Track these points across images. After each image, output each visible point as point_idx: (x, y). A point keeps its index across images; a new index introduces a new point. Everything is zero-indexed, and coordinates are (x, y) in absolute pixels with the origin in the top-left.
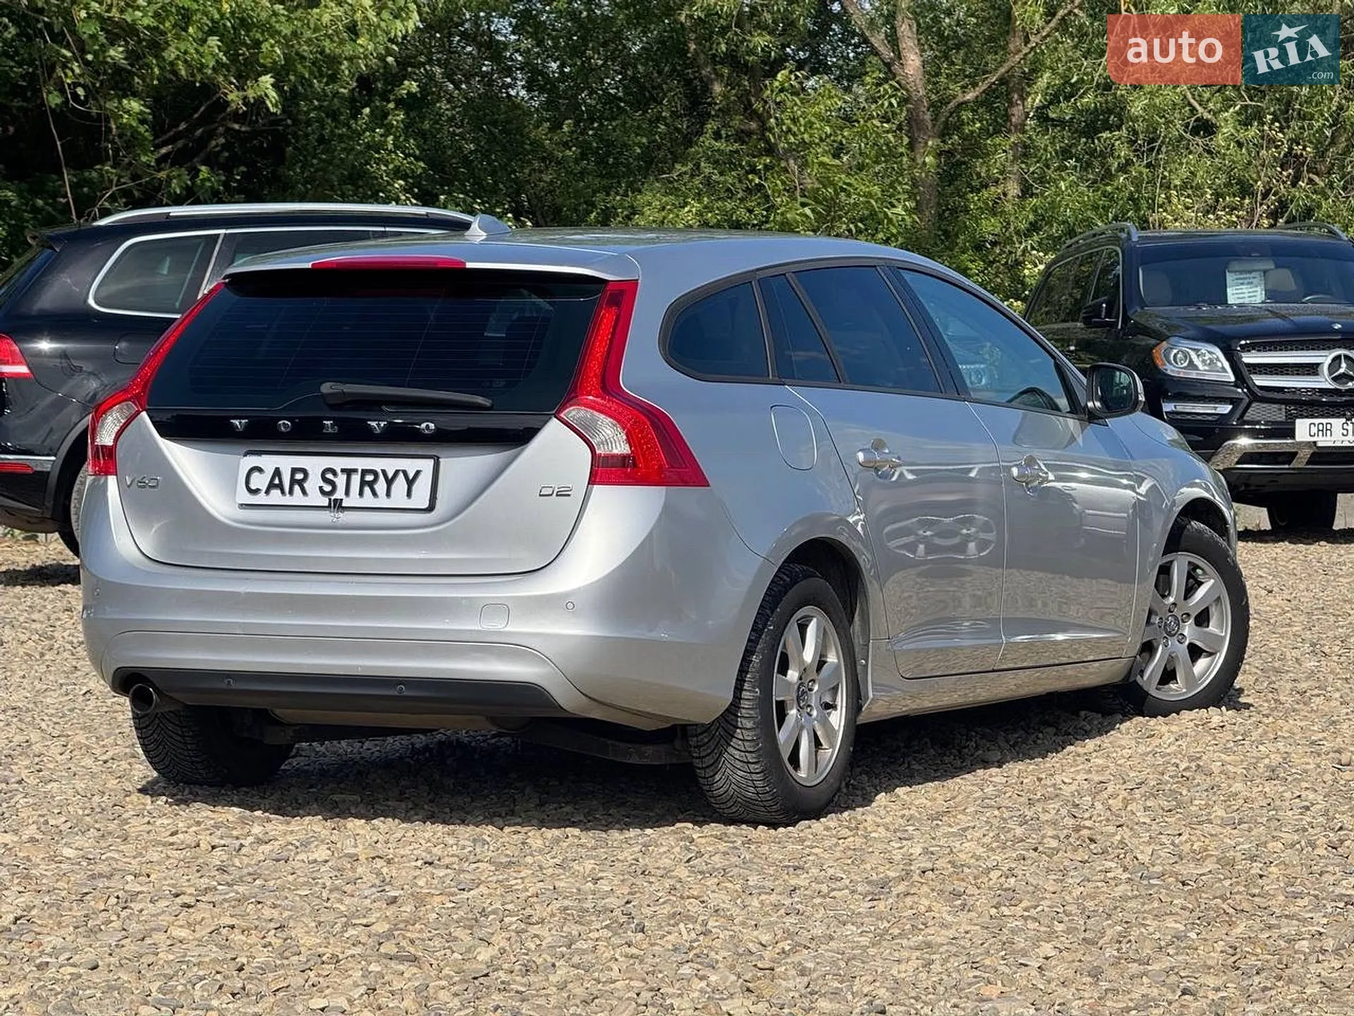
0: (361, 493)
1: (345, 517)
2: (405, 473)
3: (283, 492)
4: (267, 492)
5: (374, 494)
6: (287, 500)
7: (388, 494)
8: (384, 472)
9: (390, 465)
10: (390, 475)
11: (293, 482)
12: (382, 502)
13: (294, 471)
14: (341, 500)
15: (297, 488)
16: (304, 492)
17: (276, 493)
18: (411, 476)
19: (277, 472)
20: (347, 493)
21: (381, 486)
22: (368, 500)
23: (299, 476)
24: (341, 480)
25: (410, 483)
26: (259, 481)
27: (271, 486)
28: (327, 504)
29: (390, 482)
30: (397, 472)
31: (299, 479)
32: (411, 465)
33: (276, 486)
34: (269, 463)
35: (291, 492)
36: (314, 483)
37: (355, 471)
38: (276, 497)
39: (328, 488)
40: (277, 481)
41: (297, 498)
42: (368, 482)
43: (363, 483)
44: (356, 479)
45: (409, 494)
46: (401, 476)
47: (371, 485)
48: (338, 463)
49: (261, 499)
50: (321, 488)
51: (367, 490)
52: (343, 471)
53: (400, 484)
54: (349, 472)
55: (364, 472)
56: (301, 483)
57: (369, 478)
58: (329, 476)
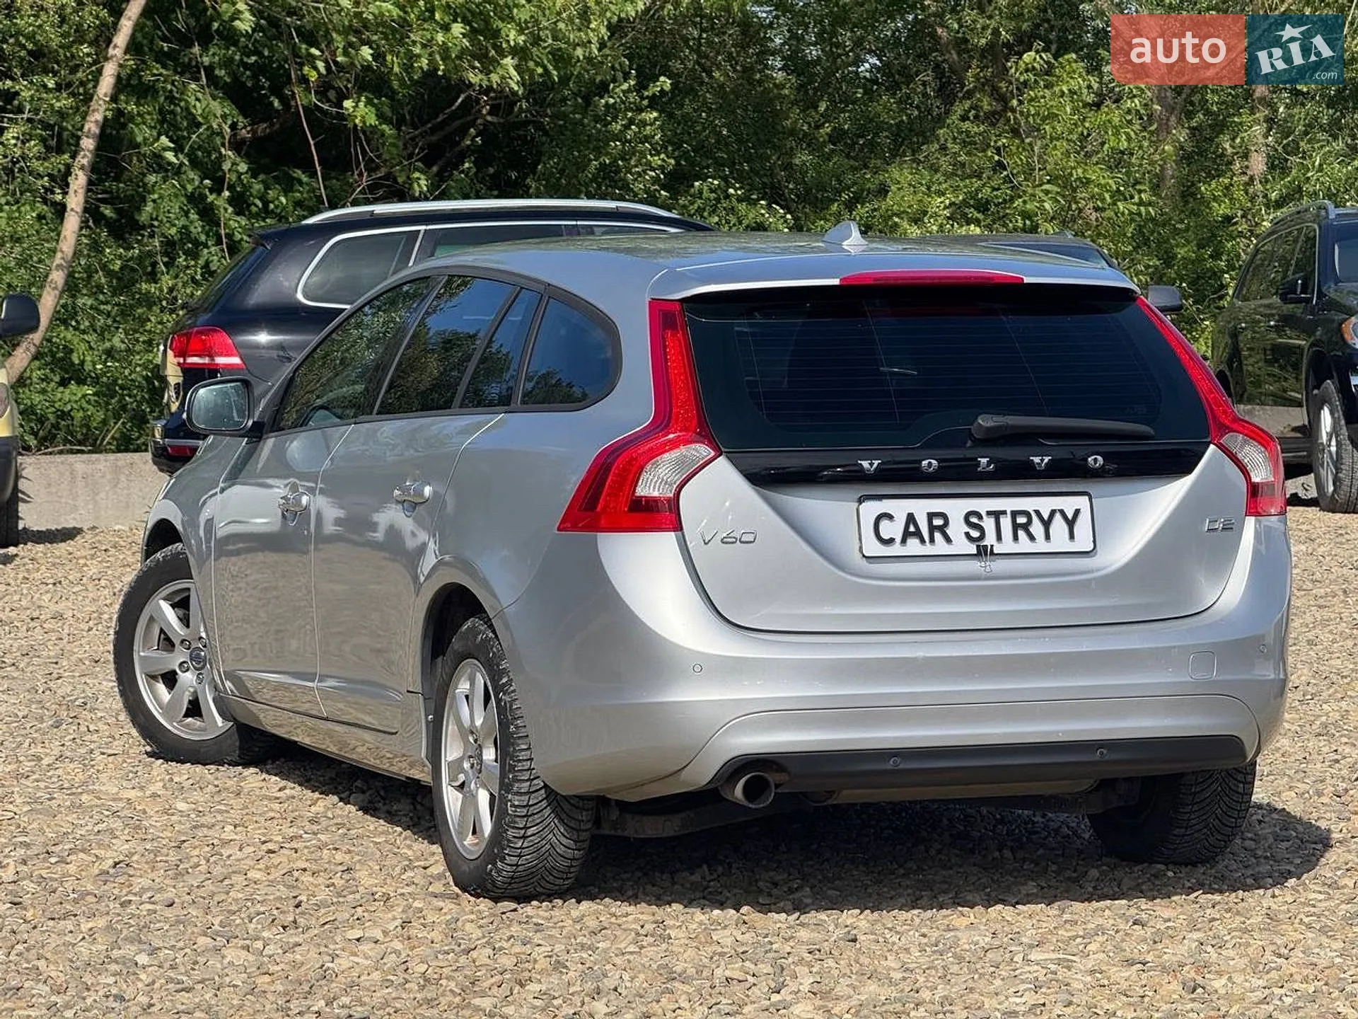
0: (1016, 538)
1: (998, 566)
2: (1062, 512)
3: (923, 541)
4: (904, 541)
5: (1032, 538)
6: (928, 550)
7: (1048, 537)
8: (1037, 512)
9: (1045, 505)
10: (1046, 517)
11: (932, 529)
12: (1041, 546)
13: (931, 516)
14: (992, 546)
15: (937, 535)
16: (948, 540)
17: (913, 543)
18: (1070, 516)
19: (911, 518)
20: (999, 538)
21: (1037, 528)
22: (1024, 545)
23: (938, 522)
24: (988, 524)
25: (1071, 523)
26: (893, 529)
27: (906, 535)
28: (975, 552)
29: (1047, 524)
30: (1053, 513)
31: (939, 525)
32: (1069, 504)
33: (913, 534)
34: (899, 508)
35: (932, 540)
36: (957, 529)
37: (1004, 512)
38: (913, 546)
39: (975, 534)
40: (912, 529)
41: (940, 547)
42: (1021, 526)
43: (1016, 527)
44: (1006, 522)
45: (1072, 536)
46: (1058, 516)
47: (1026, 527)
48: (983, 505)
49: (896, 550)
50: (967, 534)
51: (1021, 533)
52: (989, 513)
53: (1058, 525)
54: (997, 515)
55: (1015, 514)
56: (942, 529)
57: (1022, 520)
58: (974, 520)
